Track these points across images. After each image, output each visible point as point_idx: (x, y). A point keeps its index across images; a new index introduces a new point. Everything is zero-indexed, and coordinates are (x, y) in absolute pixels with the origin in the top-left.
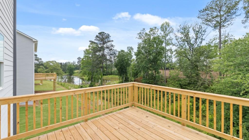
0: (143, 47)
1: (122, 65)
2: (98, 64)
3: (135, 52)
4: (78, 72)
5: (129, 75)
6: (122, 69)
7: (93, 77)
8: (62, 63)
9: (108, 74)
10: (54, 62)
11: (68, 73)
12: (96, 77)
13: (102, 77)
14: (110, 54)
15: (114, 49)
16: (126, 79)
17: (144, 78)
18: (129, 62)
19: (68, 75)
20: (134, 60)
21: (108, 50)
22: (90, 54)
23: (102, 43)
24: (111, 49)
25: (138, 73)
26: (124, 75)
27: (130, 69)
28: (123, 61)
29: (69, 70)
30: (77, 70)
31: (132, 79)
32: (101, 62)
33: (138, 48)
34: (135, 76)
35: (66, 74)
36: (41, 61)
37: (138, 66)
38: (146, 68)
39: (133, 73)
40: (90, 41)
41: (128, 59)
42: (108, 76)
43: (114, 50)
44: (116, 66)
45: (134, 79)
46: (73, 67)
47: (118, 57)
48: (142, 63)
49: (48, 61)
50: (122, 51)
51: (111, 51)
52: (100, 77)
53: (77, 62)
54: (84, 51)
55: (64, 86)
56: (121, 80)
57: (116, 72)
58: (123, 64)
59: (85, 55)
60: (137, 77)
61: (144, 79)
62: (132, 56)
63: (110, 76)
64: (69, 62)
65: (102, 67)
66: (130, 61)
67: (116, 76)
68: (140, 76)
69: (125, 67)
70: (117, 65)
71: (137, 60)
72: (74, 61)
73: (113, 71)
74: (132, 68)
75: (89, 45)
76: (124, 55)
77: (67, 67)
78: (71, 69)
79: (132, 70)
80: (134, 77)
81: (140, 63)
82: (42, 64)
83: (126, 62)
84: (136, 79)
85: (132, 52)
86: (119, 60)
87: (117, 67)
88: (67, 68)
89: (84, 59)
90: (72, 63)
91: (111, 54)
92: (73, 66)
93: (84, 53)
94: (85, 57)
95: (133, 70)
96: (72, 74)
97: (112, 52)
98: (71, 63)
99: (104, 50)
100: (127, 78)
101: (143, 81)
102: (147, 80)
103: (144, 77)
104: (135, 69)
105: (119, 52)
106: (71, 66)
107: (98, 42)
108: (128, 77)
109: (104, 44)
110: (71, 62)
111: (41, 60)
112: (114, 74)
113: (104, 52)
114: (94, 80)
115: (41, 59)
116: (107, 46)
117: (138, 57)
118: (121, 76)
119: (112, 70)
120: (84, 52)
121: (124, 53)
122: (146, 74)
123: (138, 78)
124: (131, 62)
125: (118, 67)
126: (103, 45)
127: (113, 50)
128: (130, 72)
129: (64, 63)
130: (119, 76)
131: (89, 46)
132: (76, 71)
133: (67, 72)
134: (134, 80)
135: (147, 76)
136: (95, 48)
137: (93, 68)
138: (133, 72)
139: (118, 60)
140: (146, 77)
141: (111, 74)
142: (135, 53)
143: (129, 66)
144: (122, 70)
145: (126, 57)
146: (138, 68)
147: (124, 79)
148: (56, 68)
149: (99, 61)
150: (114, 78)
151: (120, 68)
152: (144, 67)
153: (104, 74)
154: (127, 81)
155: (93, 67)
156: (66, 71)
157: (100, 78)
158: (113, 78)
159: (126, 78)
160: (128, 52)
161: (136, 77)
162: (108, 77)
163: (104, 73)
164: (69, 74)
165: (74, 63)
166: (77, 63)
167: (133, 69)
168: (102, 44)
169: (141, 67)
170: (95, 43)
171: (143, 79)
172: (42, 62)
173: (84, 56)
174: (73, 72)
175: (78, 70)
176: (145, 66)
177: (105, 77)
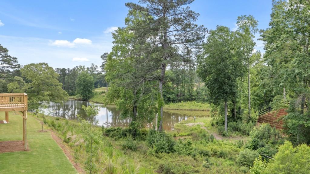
0: (290, 14)
1: (220, 71)
2: (150, 69)
3: (261, 31)
4: (104, 93)
5: (241, 101)
6: (222, 84)
7: (137, 104)
8: (66, 70)
9: (182, 98)
10: (44, 66)
11: (78, 95)
12: (146, 105)
13: (161, 106)
14: (184, 40)
15: (195, 23)
16: (233, 115)
17: (292, 114)
18: (244, 63)
19: (79, 100)
20: (258, 55)
21: (179, 28)
22: (129, 42)
23: (161, 8)
24: (186, 24)
25: (273, 97)
26: (228, 103)
27: (245, 84)
28: (223, 60)
29: (82, 87)
30: (101, 86)
31: (252, 116)
32: (159, 64)
33: (272, 16)
34: (261, 105)
35: (75, 97)
36: (16, 64)
37: (273, 75)
38: (300, 81)
39: (256, 96)
40: (128, 5)
41: (240, 54)
42: (180, 104)
43: (196, 26)
44: (203, 74)
45: (257, 113)
46: (92, 79)
47: (208, 47)
48: (286, 65)
49: (30, 63)
50: (221, 29)
51: (188, 30)
52: (157, 106)
53: (101, 65)
54: (113, 34)
55: (58, 130)
56: (218, 117)
57: (204, 93)
58: (223, 70)
59: (116, 45)
60: (269, 109)
61: (294, 117)
62: (254, 44)
63: (187, 105)
64: (81, 67)
65: (160, 79)
66: (245, 59)
67: (203, 105)
68: (278, 107)
69: (229, 78)
70: (206, 71)
71: (269, 53)
72: (93, 65)
73: (195, 89)
74: (251, 82)
75: (126, 16)
76: (226, 43)
77: (78, 79)
78: (87, 85)
79: (252, 87)
80: (260, 109)
81: (281, 63)
82: (18, 71)
83: (233, 64)
84: (267, 114)
85: (252, 33)
86: (212, 56)
87: (205, 79)
88: (77, 81)
89: (114, 57)
90: (88, 68)
91: (187, 41)
92: (92, 77)
93: (114, 40)
94: (116, 49)
95: (255, 89)
96: (89, 98)
97: (189, 33)
98: (86, 69)
99: (166, 27)
100: (236, 110)
101: (289, 120)
102: (304, 119)
103: (293, 110)
104: (261, 82)
105: (213, 33)
106: (87, 77)
107: (150, 5)
108: (240, 108)
109: (166, 9)
110: (86, 67)
111: (16, 62)
112: (198, 98)
113: (165, 33)
114: (139, 115)
115: (15, 59)
116: (176, 17)
117: (274, 45)
118: (219, 104)
119: (192, 86)
120: (112, 36)
121: (228, 36)
122: (299, 100)
123: (271, 113)
124: (250, 63)
125: (209, 78)
126: (164, 14)
127: (192, 26)
128: (246, 93)
129: (71, 68)
130: (213, 105)
131: (127, 21)
132: (98, 90)
133: (76, 93)
134: (258, 117)
135: (302, 105)
136: (141, 24)
137: (136, 80)
138: (255, 92)
139: (208, 57)
140: (300, 109)
141: (190, 98)
142: (262, 34)
143: (241, 75)
144: (220, 88)
145: (232, 49)
146: (274, 80)
147: (228, 114)
148: (47, 81)
149: (153, 59)
150: (198, 110)
151: (216, 80)
152: (295, 77)
153: (169, 98)
154: (238, 119)
155: (136, 78)
156: (75, 88)
157: (156, 109)
158: (194, 110)
159: (233, 111)
160: (238, 33)
161: (265, 108)
162: (181, 108)
163: (168, 96)
164: (82, 97)
165: (93, 68)
166: (99, 70)
167: (256, 85)
168: (161, 11)
169: (285, 76)
170: (141, 9)
171: (288, 115)
172: (19, 67)
173: (113, 47)
174: (91, 93)
175: (103, 88)
176: (300, 73)
177: (172, 107)
